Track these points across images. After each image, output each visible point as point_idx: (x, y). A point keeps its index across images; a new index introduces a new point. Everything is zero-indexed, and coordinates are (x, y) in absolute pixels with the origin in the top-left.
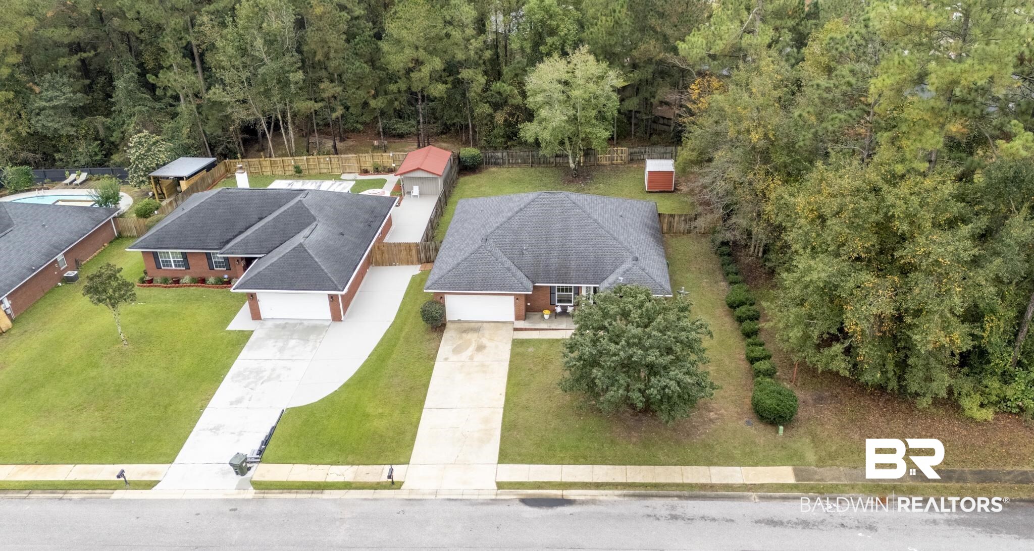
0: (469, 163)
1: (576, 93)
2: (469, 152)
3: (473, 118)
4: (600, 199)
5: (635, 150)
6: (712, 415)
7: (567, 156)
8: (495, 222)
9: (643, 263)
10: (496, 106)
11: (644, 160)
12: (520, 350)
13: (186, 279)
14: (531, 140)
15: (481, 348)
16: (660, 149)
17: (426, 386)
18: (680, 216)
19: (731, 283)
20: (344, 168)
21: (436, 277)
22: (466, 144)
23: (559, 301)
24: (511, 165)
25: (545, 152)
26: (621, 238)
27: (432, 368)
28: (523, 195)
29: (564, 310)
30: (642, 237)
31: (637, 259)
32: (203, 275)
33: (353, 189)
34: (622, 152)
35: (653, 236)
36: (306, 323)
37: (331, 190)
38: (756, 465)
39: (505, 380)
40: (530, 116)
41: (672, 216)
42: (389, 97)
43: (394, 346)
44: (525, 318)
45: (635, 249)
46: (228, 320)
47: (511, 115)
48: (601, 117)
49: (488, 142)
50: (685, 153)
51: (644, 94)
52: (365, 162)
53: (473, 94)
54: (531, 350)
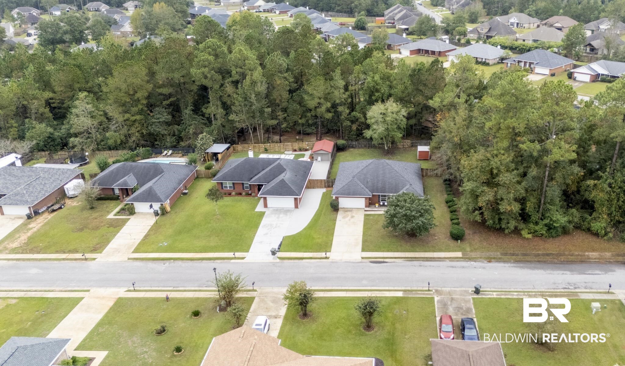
0: (341, 147)
1: (388, 119)
2: (341, 142)
3: (342, 127)
4: (398, 162)
5: (414, 141)
6: (436, 238)
7: (384, 144)
8: (356, 171)
9: (413, 186)
10: (352, 122)
11: (417, 146)
12: (368, 217)
13: (233, 193)
14: (369, 138)
15: (352, 217)
16: (424, 141)
17: (334, 229)
18: (430, 169)
19: (448, 195)
20: (286, 149)
21: (336, 191)
22: (339, 138)
23: (382, 201)
24: (359, 148)
25: (375, 142)
26: (405, 177)
27: (335, 223)
28: (367, 160)
29: (384, 203)
30: (414, 177)
31: (411, 185)
32: (240, 192)
33: (294, 158)
34: (408, 142)
35: (418, 177)
36: (285, 209)
37: (286, 158)
38: (449, 252)
39: (363, 227)
40: (368, 127)
41: (427, 169)
42: (307, 119)
43: (320, 216)
44: (369, 207)
45: (410, 181)
46: (255, 208)
47: (359, 126)
48: (399, 128)
49: (349, 137)
50: (433, 143)
51: (418, 117)
52: (295, 146)
53: (343, 117)
54: (371, 217)
